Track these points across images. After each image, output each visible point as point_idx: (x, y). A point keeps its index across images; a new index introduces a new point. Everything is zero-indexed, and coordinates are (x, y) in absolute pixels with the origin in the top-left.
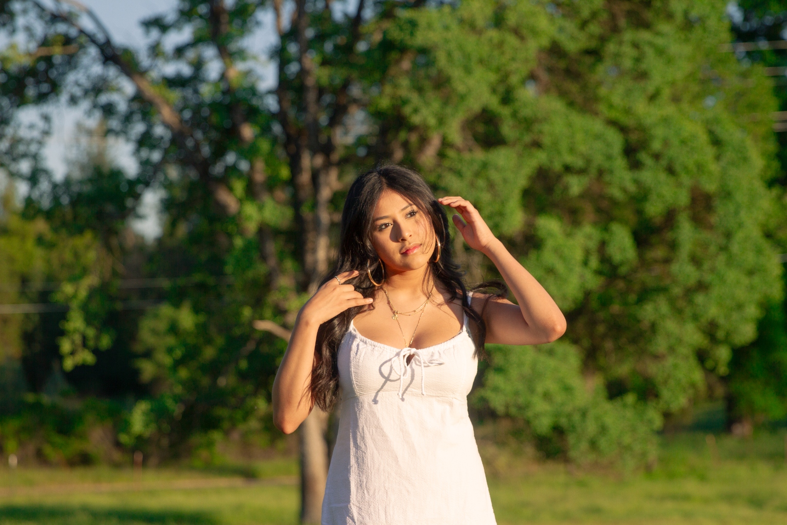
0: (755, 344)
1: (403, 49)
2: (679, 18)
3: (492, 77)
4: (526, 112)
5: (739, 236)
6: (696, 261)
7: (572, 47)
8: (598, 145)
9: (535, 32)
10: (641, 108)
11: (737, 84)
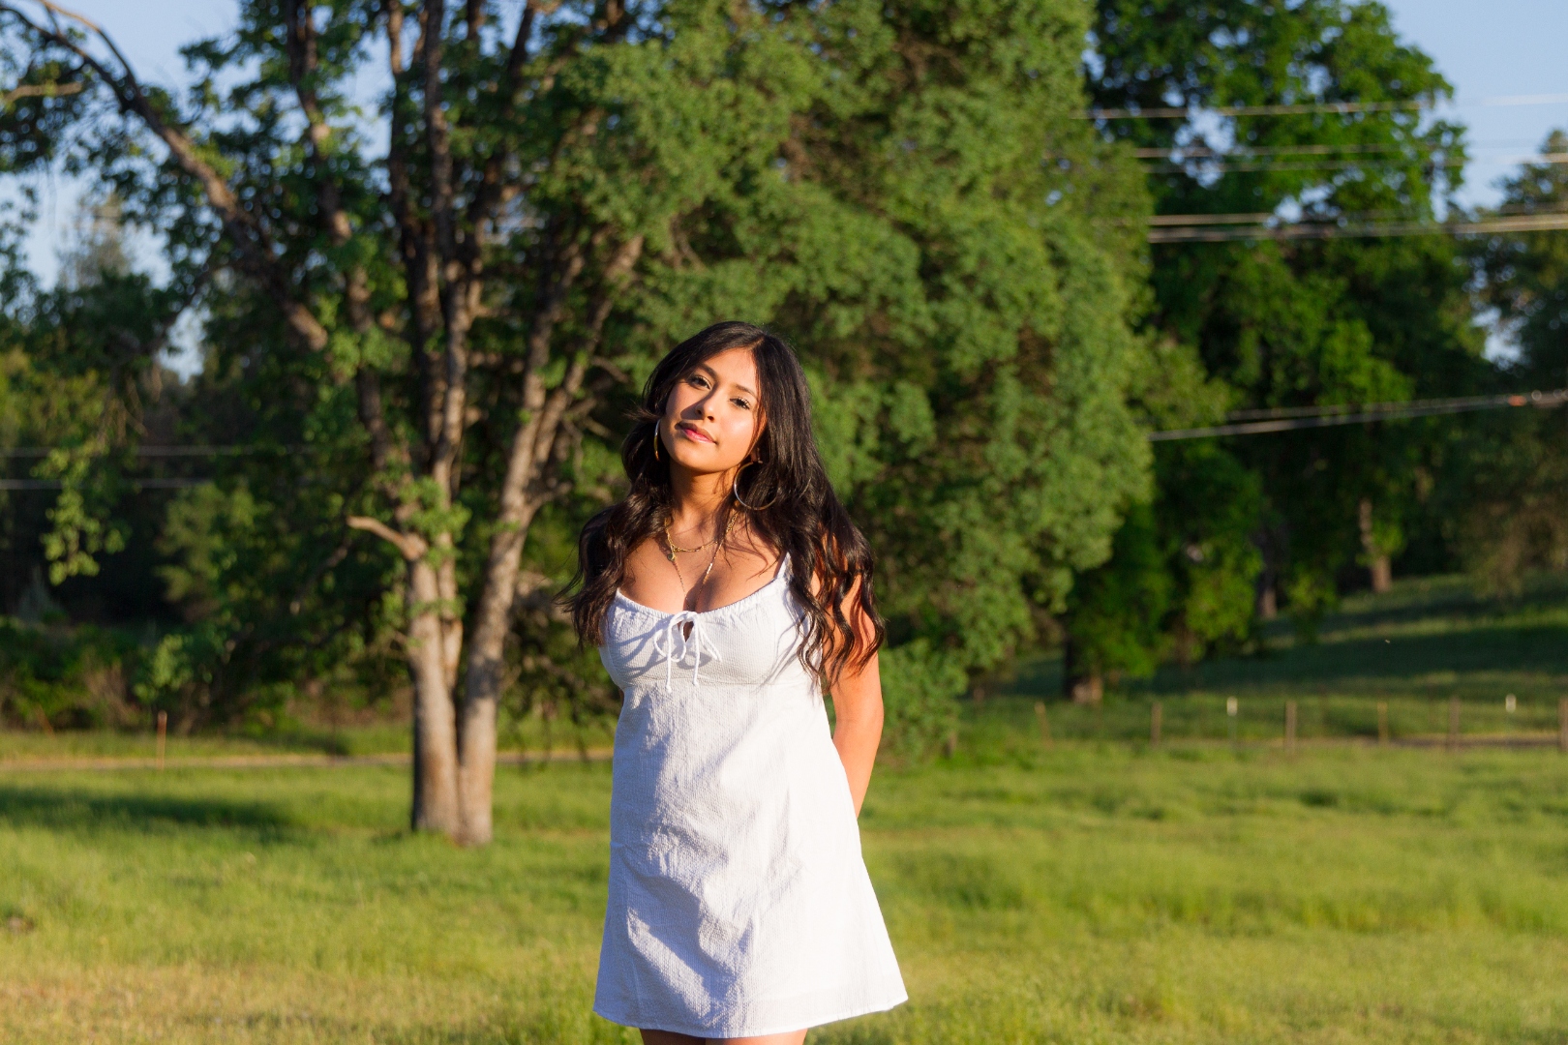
0: (1108, 566)
1: (586, 106)
2: (1008, 70)
3: (722, 153)
4: (774, 207)
5: (1091, 404)
6: (1024, 441)
7: (844, 109)
8: (882, 260)
9: (787, 86)
10: (947, 204)
11: (1094, 171)
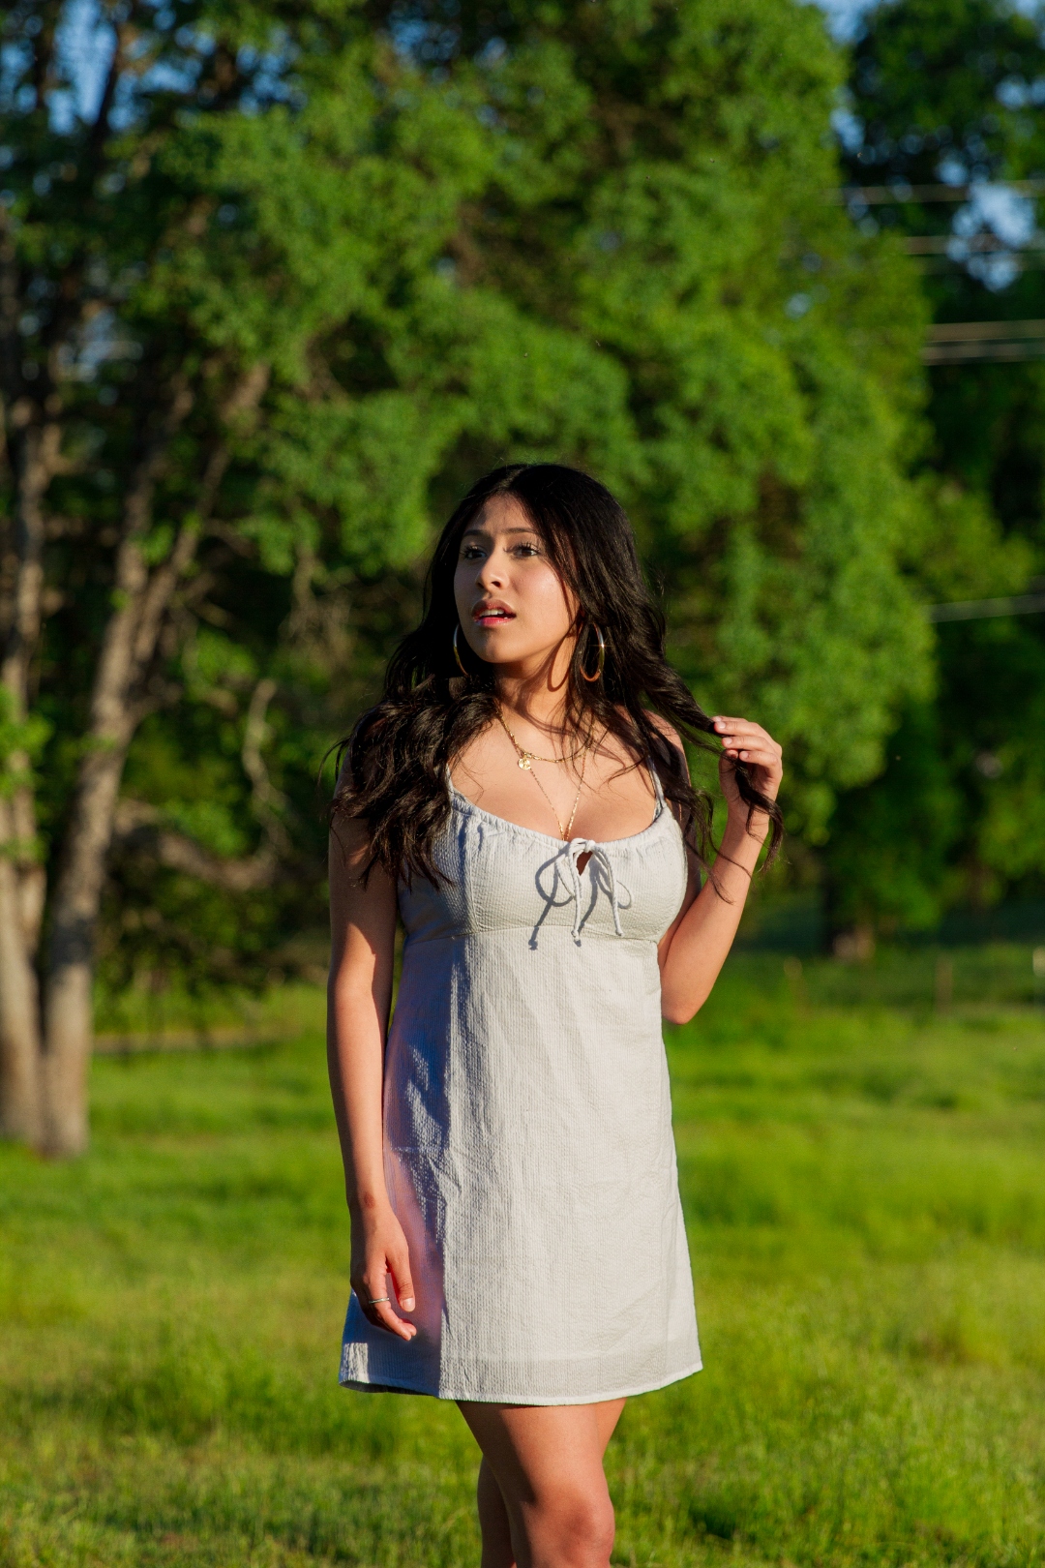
0: (880, 782)
1: (191, 194)
2: (738, 141)
3: (369, 253)
4: (438, 323)
5: (851, 572)
6: (767, 620)
7: (526, 194)
8: (578, 390)
9: (454, 164)
10: (663, 317)
11: (849, 269)
